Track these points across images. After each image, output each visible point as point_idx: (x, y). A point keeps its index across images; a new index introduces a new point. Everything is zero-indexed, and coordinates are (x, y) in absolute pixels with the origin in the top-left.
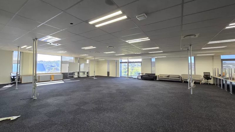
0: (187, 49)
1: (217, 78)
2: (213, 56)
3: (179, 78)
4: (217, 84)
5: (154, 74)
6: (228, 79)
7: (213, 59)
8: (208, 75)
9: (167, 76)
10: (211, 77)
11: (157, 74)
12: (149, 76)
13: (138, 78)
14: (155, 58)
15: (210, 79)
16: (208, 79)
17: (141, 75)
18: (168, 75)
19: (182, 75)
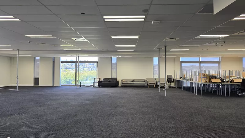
0: (158, 49)
1: (178, 81)
2: (174, 58)
3: (145, 82)
4: (178, 87)
5: (116, 79)
6: (188, 80)
7: (174, 60)
8: (171, 78)
9: (131, 81)
10: (173, 79)
11: (119, 79)
12: (109, 82)
13: (94, 86)
14: (117, 57)
15: (173, 82)
16: (171, 82)
17: (98, 80)
18: (133, 80)
19: (147, 78)
